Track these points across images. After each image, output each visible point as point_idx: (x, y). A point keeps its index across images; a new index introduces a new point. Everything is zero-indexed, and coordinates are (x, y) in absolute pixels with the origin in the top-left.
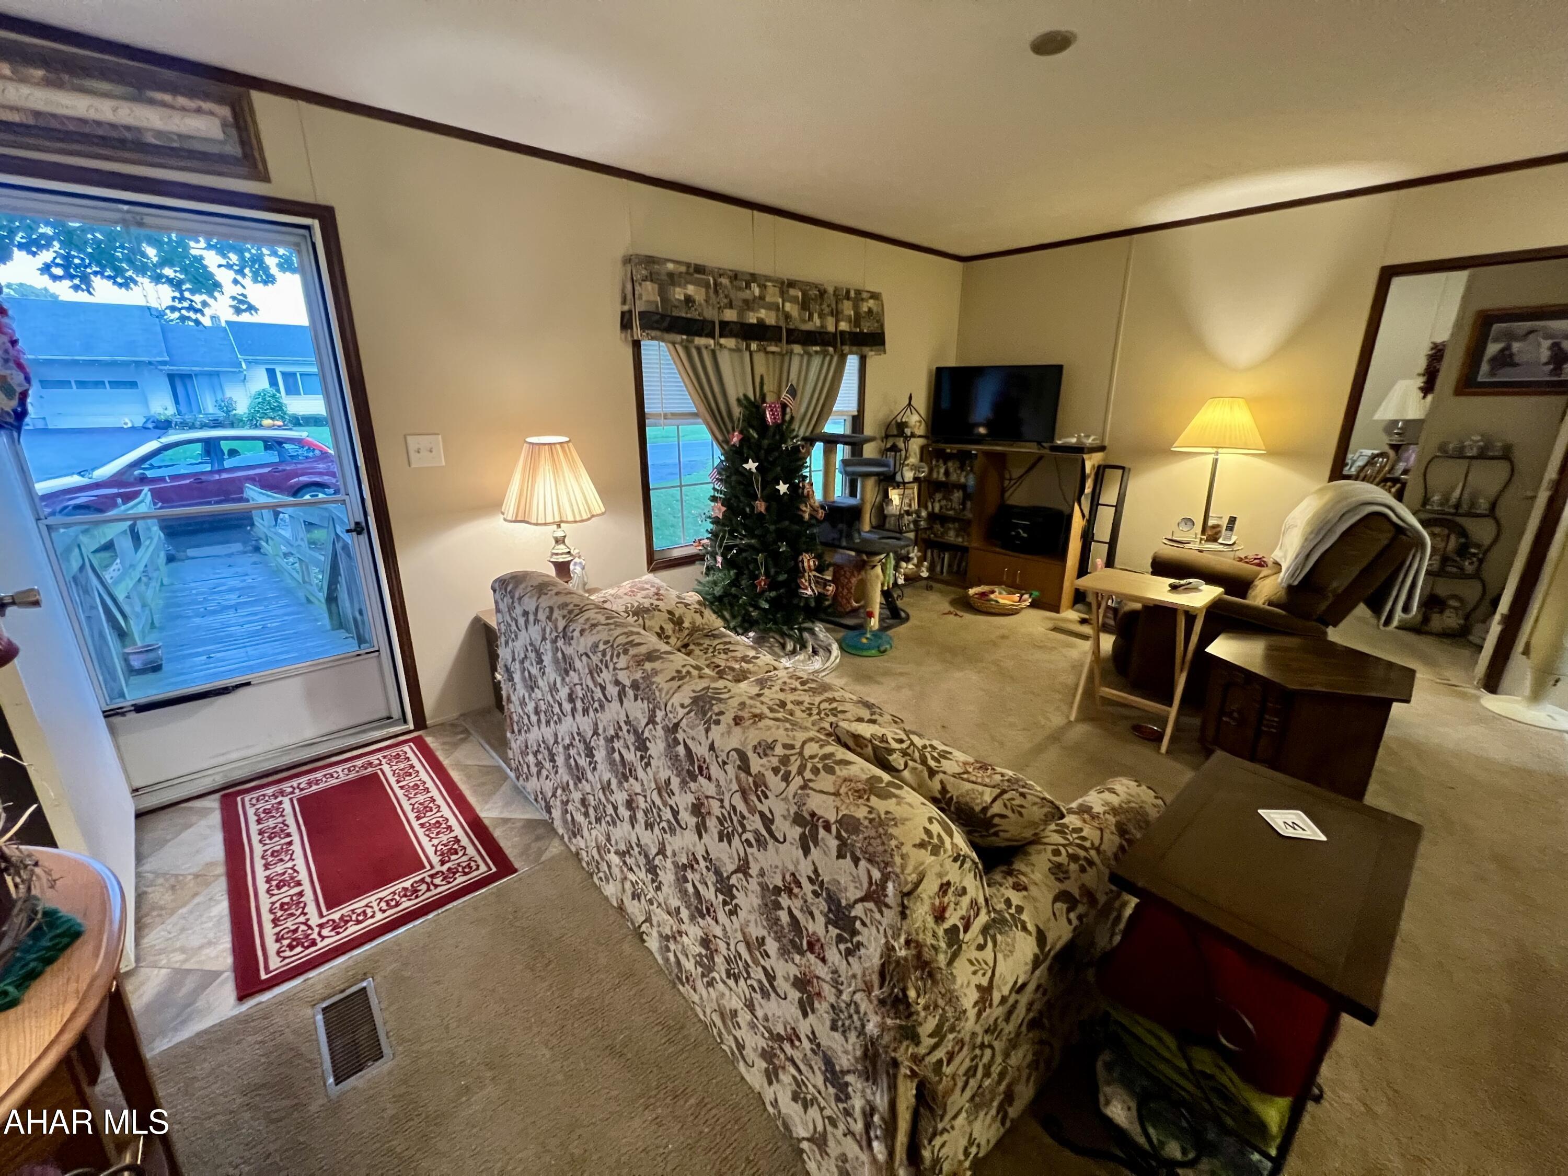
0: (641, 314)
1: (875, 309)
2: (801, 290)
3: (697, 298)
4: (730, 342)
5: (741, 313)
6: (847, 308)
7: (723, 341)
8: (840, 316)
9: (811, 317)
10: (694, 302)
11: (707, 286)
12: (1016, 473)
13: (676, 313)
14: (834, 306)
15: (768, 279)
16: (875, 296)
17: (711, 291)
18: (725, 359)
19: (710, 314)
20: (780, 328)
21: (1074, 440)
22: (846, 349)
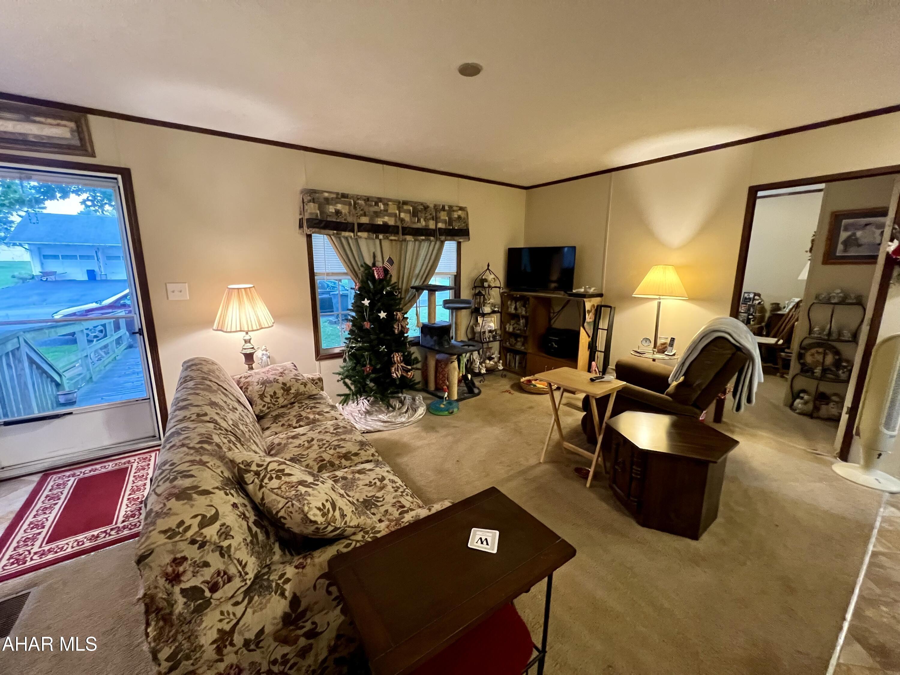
0: (308, 220)
1: (463, 216)
2: (412, 206)
3: (343, 211)
4: (364, 235)
5: (371, 219)
6: (443, 216)
7: (359, 234)
8: (438, 220)
9: (419, 221)
10: (341, 213)
11: (350, 204)
12: (557, 309)
13: (329, 219)
14: (434, 215)
15: (390, 200)
16: (461, 209)
17: (352, 207)
18: (363, 244)
19: (350, 219)
20: (398, 227)
21: (582, 290)
22: (443, 238)
